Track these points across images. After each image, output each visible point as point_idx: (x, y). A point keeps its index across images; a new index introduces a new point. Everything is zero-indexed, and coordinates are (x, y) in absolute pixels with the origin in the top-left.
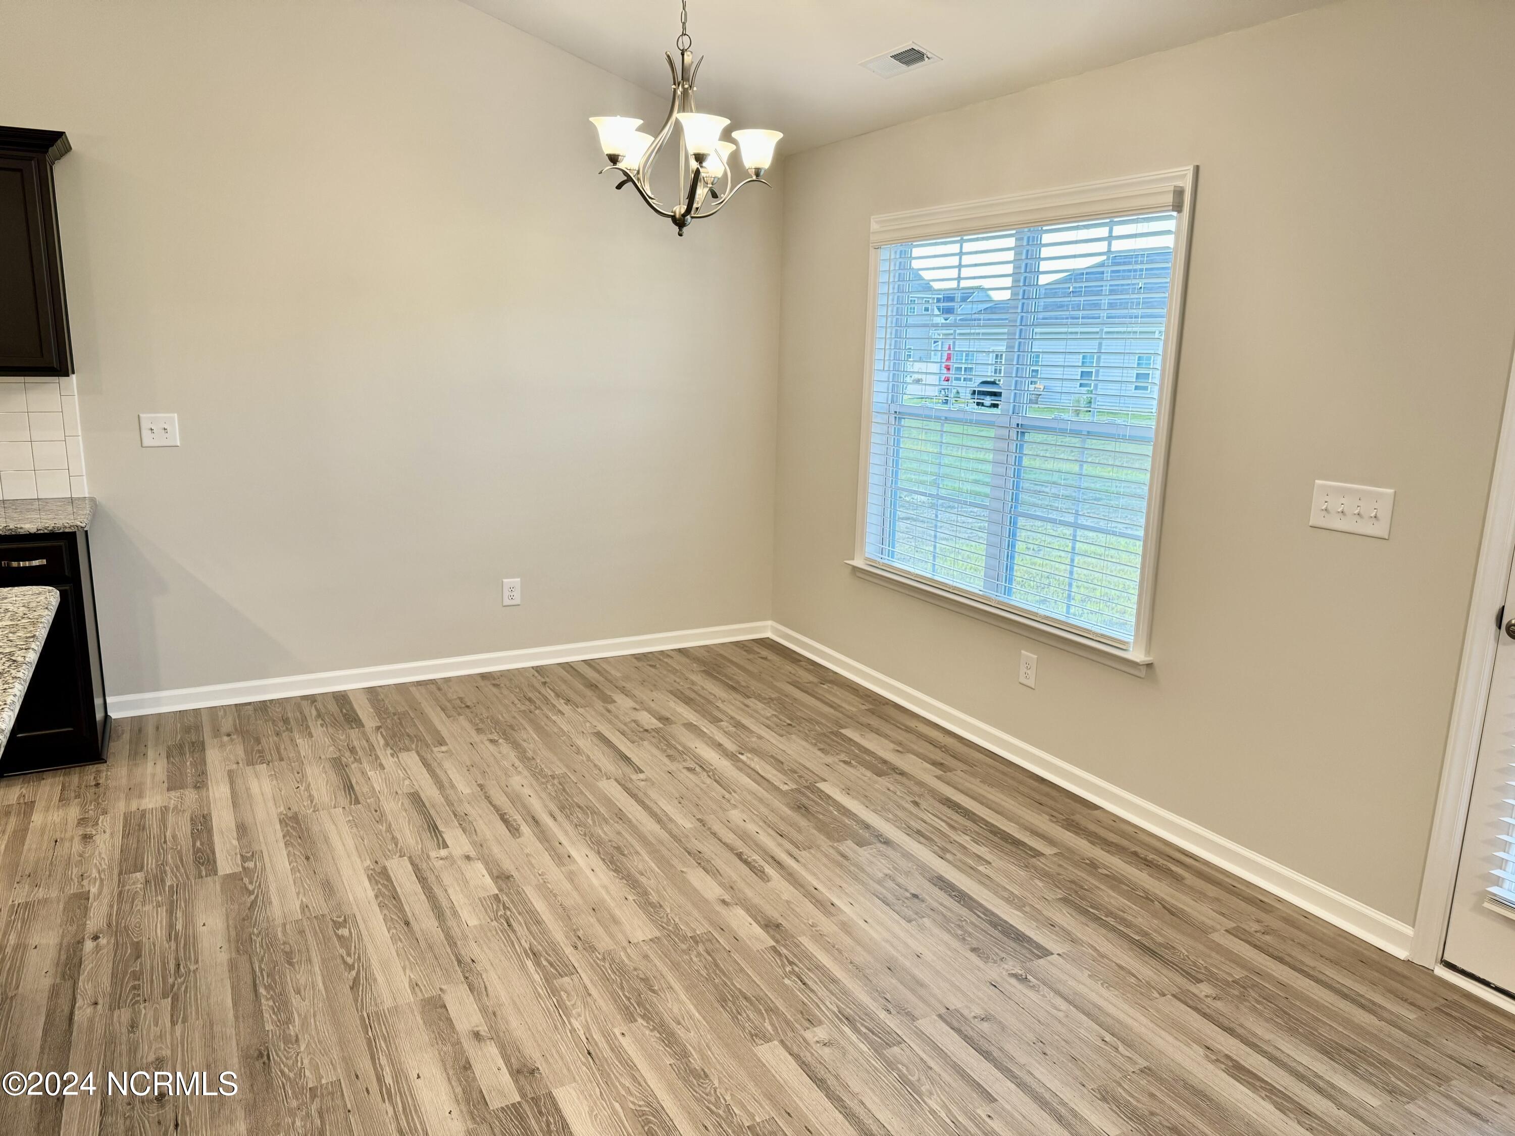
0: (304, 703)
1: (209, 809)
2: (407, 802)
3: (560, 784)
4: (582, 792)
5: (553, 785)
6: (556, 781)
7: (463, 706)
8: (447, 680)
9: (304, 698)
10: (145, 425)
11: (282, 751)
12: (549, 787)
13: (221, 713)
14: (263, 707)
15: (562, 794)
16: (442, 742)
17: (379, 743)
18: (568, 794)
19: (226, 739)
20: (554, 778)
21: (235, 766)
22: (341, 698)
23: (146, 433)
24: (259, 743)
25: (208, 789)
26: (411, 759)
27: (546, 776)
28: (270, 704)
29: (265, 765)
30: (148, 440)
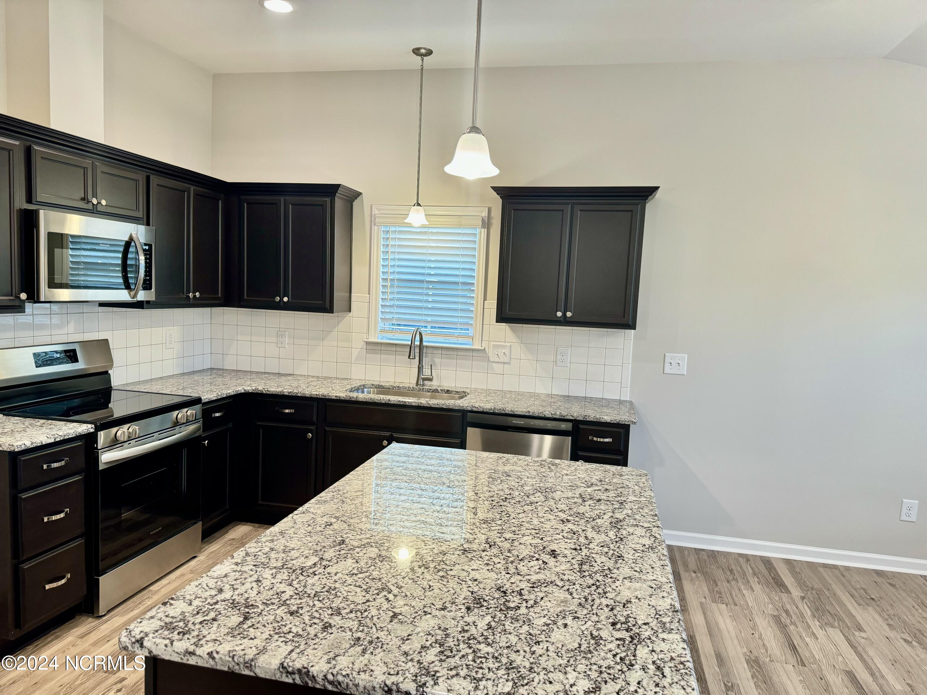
0: (741, 560)
1: (693, 631)
7: (869, 597)
8: (848, 568)
9: (740, 555)
10: (668, 360)
11: (735, 597)
13: (686, 553)
14: (713, 554)
16: (861, 629)
19: (693, 575)
21: (704, 599)
22: (767, 562)
23: (667, 365)
24: (717, 585)
25: (689, 614)
26: (837, 635)
28: (718, 554)
29: (724, 605)
30: (668, 370)
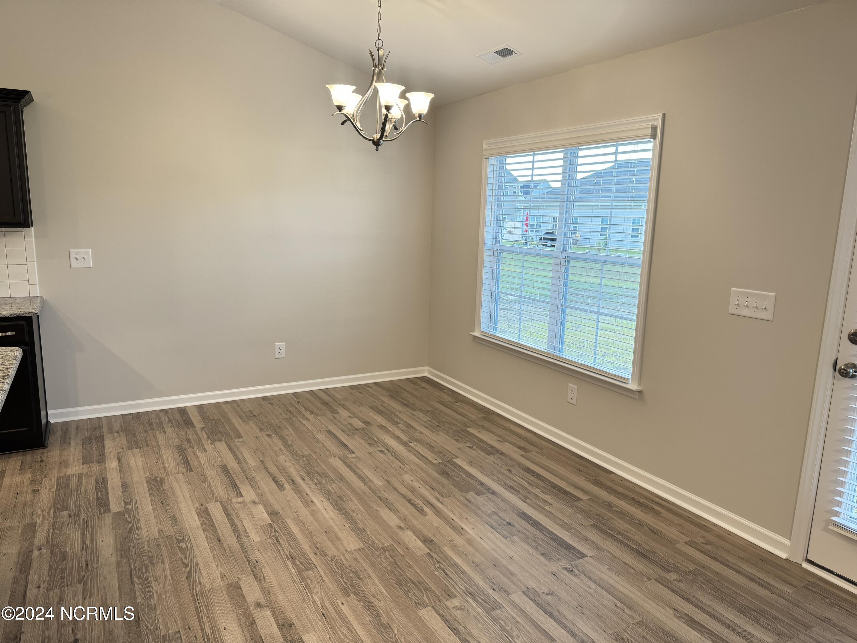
0: (161, 414)
1: (106, 474)
2: (219, 470)
3: (307, 460)
4: (320, 465)
5: (303, 460)
6: (305, 459)
7: (252, 415)
8: (243, 401)
9: (161, 411)
10: (73, 255)
11: (148, 441)
12: (301, 462)
13: (113, 420)
14: (138, 416)
15: (308, 466)
16: (239, 436)
17: (203, 437)
18: (311, 466)
19: (116, 434)
20: (303, 457)
21: (121, 450)
22: (182, 411)
23: (73, 260)
24: (135, 437)
25: (105, 463)
26: (222, 446)
27: (299, 456)
28: (142, 414)
29: (138, 449)
30: (74, 264)
